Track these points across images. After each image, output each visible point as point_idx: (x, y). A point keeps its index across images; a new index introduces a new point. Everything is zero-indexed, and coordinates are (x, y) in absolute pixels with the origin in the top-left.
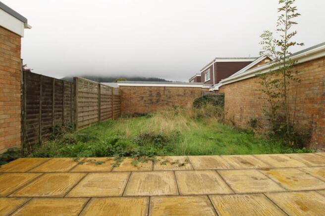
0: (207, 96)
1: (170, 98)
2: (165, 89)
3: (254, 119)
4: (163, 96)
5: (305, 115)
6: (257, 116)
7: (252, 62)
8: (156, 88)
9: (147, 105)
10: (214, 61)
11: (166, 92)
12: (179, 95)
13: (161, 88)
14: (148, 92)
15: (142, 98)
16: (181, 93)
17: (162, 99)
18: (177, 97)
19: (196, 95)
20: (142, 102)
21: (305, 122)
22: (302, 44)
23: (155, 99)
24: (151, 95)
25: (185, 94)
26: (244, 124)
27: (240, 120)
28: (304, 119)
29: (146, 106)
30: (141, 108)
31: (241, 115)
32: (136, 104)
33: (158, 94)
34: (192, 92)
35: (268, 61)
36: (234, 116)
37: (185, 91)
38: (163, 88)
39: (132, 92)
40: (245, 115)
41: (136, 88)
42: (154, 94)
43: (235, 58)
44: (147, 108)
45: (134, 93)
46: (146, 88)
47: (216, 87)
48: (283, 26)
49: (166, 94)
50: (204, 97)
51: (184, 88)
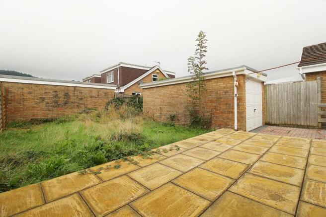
0: (120, 98)
1: (81, 99)
2: (75, 89)
3: (172, 115)
4: (73, 97)
5: (208, 110)
6: (175, 113)
7: (148, 71)
8: (63, 88)
9: (50, 108)
10: (119, 65)
11: (77, 93)
12: (92, 97)
13: (70, 88)
14: (51, 91)
15: (43, 99)
16: (94, 95)
17: (72, 100)
18: (89, 99)
19: (109, 96)
20: (43, 105)
21: (208, 114)
22: (207, 69)
23: (62, 100)
24: (56, 96)
25: (98, 96)
26: (164, 120)
27: (160, 117)
28: (207, 112)
29: (49, 110)
30: (40, 113)
31: (161, 113)
32: (33, 107)
33: (67, 95)
34: (105, 94)
35: (158, 71)
36: (153, 115)
37: (98, 93)
38: (73, 88)
39: (26, 91)
40: (164, 112)
41: (32, 86)
42: (61, 94)
43: (136, 66)
44: (51, 113)
45: (30, 93)
46: (48, 87)
47: (122, 90)
48: (198, 56)
49: (76, 94)
50: (117, 99)
51: (98, 90)
